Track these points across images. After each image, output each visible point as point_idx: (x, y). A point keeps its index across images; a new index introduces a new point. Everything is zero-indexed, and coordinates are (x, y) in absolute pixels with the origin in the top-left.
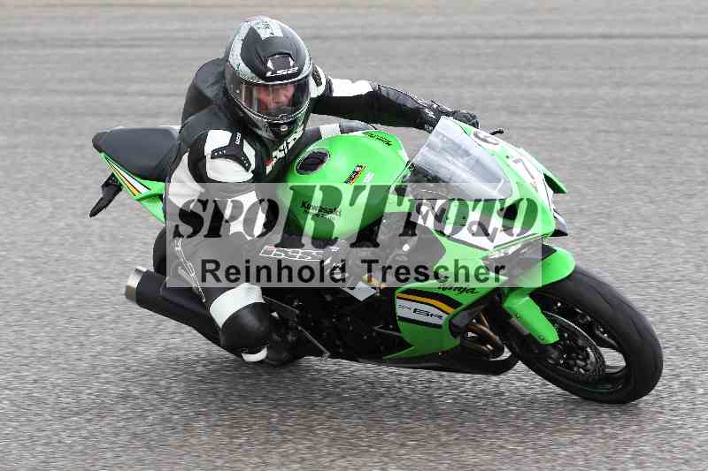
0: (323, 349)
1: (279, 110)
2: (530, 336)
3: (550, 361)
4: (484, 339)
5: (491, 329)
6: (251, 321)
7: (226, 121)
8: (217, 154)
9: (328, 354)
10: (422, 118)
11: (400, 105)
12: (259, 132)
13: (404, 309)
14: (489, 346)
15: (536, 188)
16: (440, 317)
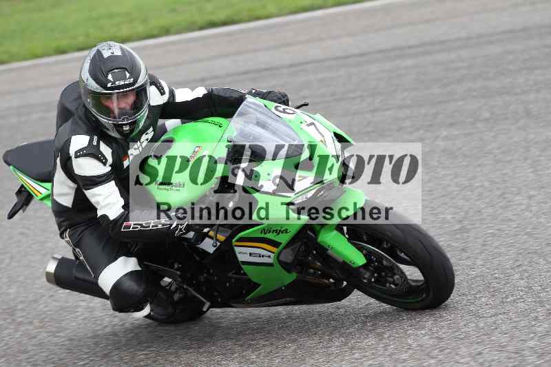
0: (204, 300)
1: (122, 114)
2: (344, 263)
3: (364, 281)
6: (131, 286)
7: (85, 128)
8: (80, 154)
13: (243, 254)
14: (331, 280)
16: (269, 257)
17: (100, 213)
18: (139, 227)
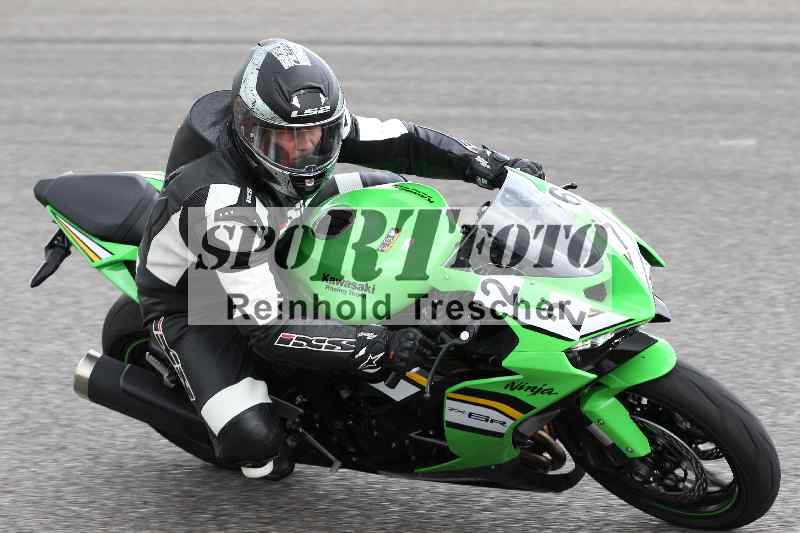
0: (332, 457)
1: (305, 161)
2: (614, 447)
3: (638, 479)
5: (550, 434)
7: (232, 173)
9: (338, 464)
10: (472, 168)
11: (444, 151)
14: (547, 455)
15: (631, 263)
16: (503, 423)
18: (305, 344)
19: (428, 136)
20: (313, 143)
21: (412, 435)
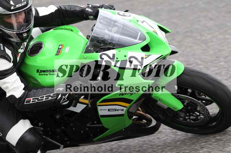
2: (169, 109)
3: (181, 119)
4: (141, 117)
5: (143, 112)
9: (62, 146)
10: (86, 14)
12: (12, 40)
13: (103, 110)
14: (144, 120)
15: (156, 33)
16: (123, 110)
17: (8, 95)
18: (37, 100)
19: (65, 8)
20: (22, 19)
21: (88, 125)
